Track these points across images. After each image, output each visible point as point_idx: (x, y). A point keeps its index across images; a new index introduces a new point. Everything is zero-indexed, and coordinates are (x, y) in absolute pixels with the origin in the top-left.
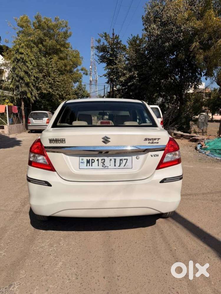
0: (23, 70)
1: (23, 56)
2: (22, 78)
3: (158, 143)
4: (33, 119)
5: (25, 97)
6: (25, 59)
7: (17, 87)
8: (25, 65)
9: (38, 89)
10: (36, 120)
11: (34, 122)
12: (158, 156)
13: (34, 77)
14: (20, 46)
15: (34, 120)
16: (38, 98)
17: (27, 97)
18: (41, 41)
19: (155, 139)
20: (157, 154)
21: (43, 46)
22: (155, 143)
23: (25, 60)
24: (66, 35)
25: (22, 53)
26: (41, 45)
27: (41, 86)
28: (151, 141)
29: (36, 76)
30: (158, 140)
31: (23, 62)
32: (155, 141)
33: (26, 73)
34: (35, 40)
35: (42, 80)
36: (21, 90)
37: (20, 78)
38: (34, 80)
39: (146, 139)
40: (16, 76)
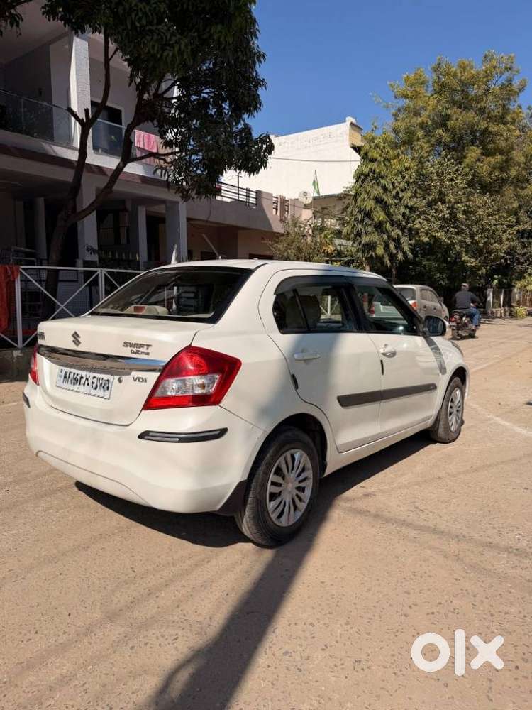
0: (371, 197)
1: (374, 165)
2: (368, 215)
3: (148, 354)
4: (382, 304)
5: (372, 255)
6: (377, 170)
7: (359, 234)
8: (378, 183)
9: (412, 233)
10: (386, 307)
11: (382, 310)
12: (146, 381)
13: (406, 206)
14: (372, 145)
15: (382, 307)
16: (410, 255)
17: (376, 254)
18: (443, 121)
19: (141, 346)
20: (144, 378)
21: (447, 130)
22: (143, 353)
23: (380, 173)
24: (508, 92)
25: (373, 160)
26: (441, 131)
27: (418, 226)
28: (135, 349)
29: (409, 204)
30: (147, 349)
31: (374, 178)
32: (142, 350)
33: (378, 200)
34: (427, 121)
35: (424, 213)
36: (365, 239)
37: (365, 213)
38: (404, 215)
39: (126, 344)
40: (358, 211)
